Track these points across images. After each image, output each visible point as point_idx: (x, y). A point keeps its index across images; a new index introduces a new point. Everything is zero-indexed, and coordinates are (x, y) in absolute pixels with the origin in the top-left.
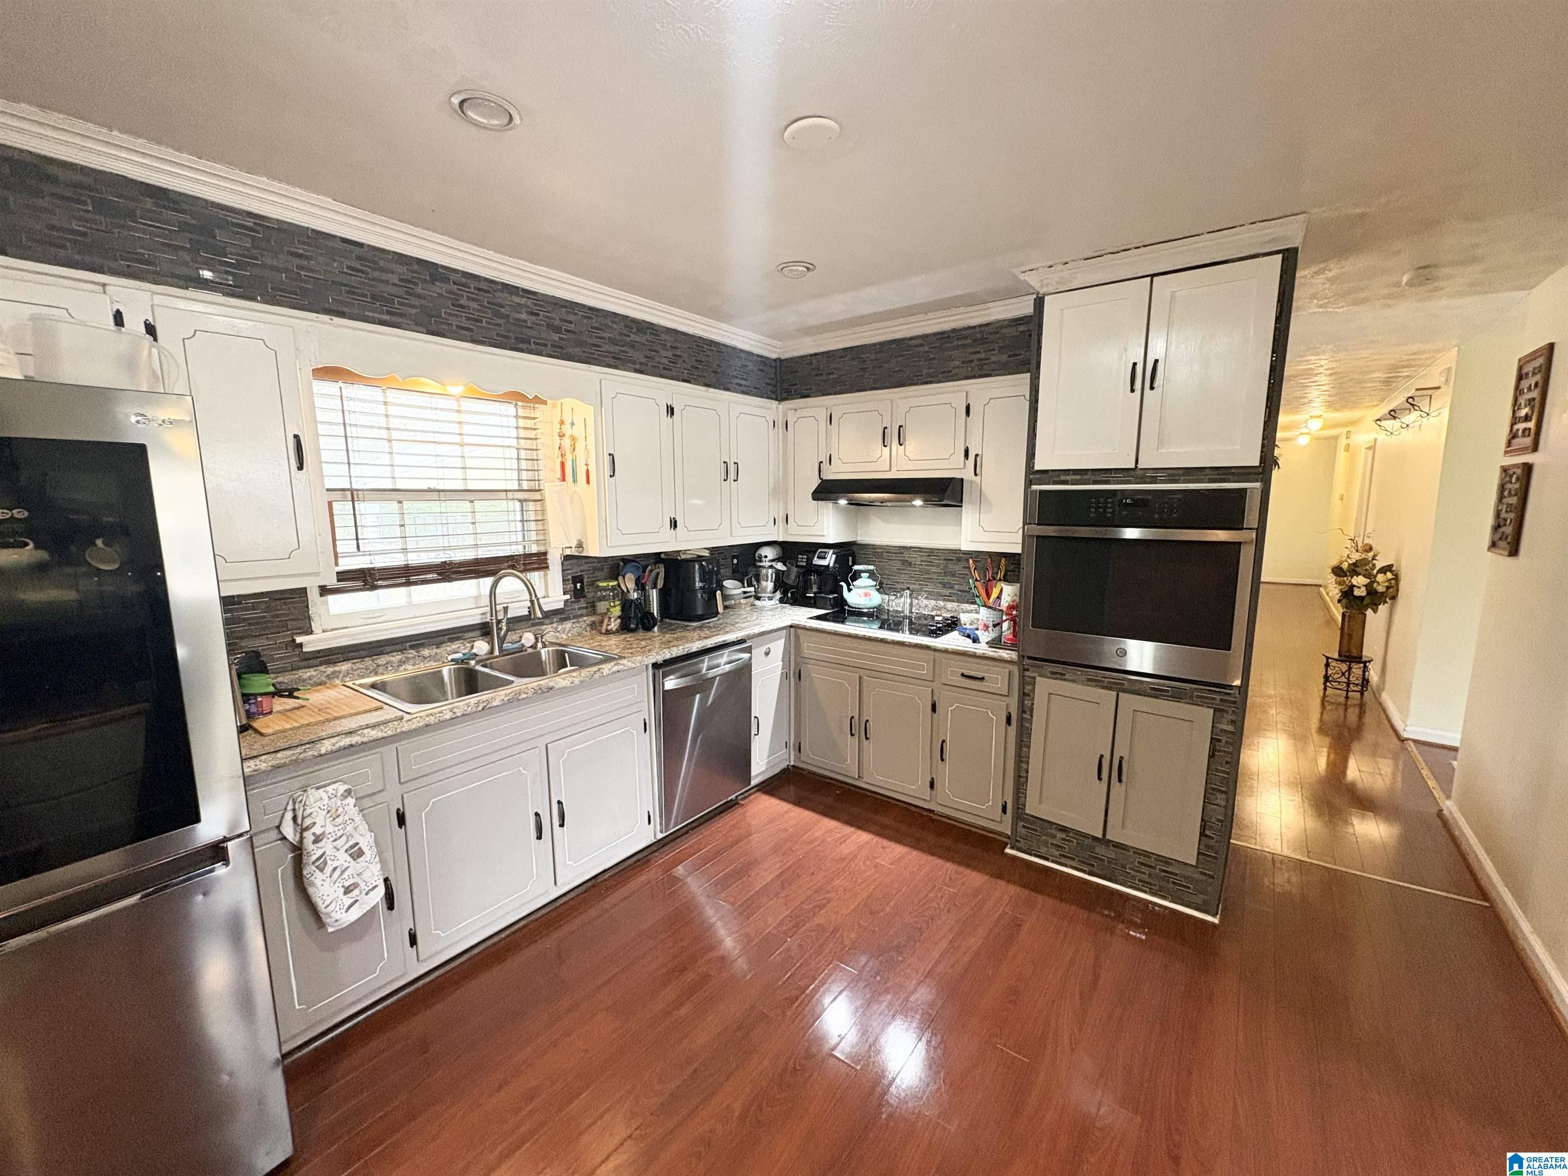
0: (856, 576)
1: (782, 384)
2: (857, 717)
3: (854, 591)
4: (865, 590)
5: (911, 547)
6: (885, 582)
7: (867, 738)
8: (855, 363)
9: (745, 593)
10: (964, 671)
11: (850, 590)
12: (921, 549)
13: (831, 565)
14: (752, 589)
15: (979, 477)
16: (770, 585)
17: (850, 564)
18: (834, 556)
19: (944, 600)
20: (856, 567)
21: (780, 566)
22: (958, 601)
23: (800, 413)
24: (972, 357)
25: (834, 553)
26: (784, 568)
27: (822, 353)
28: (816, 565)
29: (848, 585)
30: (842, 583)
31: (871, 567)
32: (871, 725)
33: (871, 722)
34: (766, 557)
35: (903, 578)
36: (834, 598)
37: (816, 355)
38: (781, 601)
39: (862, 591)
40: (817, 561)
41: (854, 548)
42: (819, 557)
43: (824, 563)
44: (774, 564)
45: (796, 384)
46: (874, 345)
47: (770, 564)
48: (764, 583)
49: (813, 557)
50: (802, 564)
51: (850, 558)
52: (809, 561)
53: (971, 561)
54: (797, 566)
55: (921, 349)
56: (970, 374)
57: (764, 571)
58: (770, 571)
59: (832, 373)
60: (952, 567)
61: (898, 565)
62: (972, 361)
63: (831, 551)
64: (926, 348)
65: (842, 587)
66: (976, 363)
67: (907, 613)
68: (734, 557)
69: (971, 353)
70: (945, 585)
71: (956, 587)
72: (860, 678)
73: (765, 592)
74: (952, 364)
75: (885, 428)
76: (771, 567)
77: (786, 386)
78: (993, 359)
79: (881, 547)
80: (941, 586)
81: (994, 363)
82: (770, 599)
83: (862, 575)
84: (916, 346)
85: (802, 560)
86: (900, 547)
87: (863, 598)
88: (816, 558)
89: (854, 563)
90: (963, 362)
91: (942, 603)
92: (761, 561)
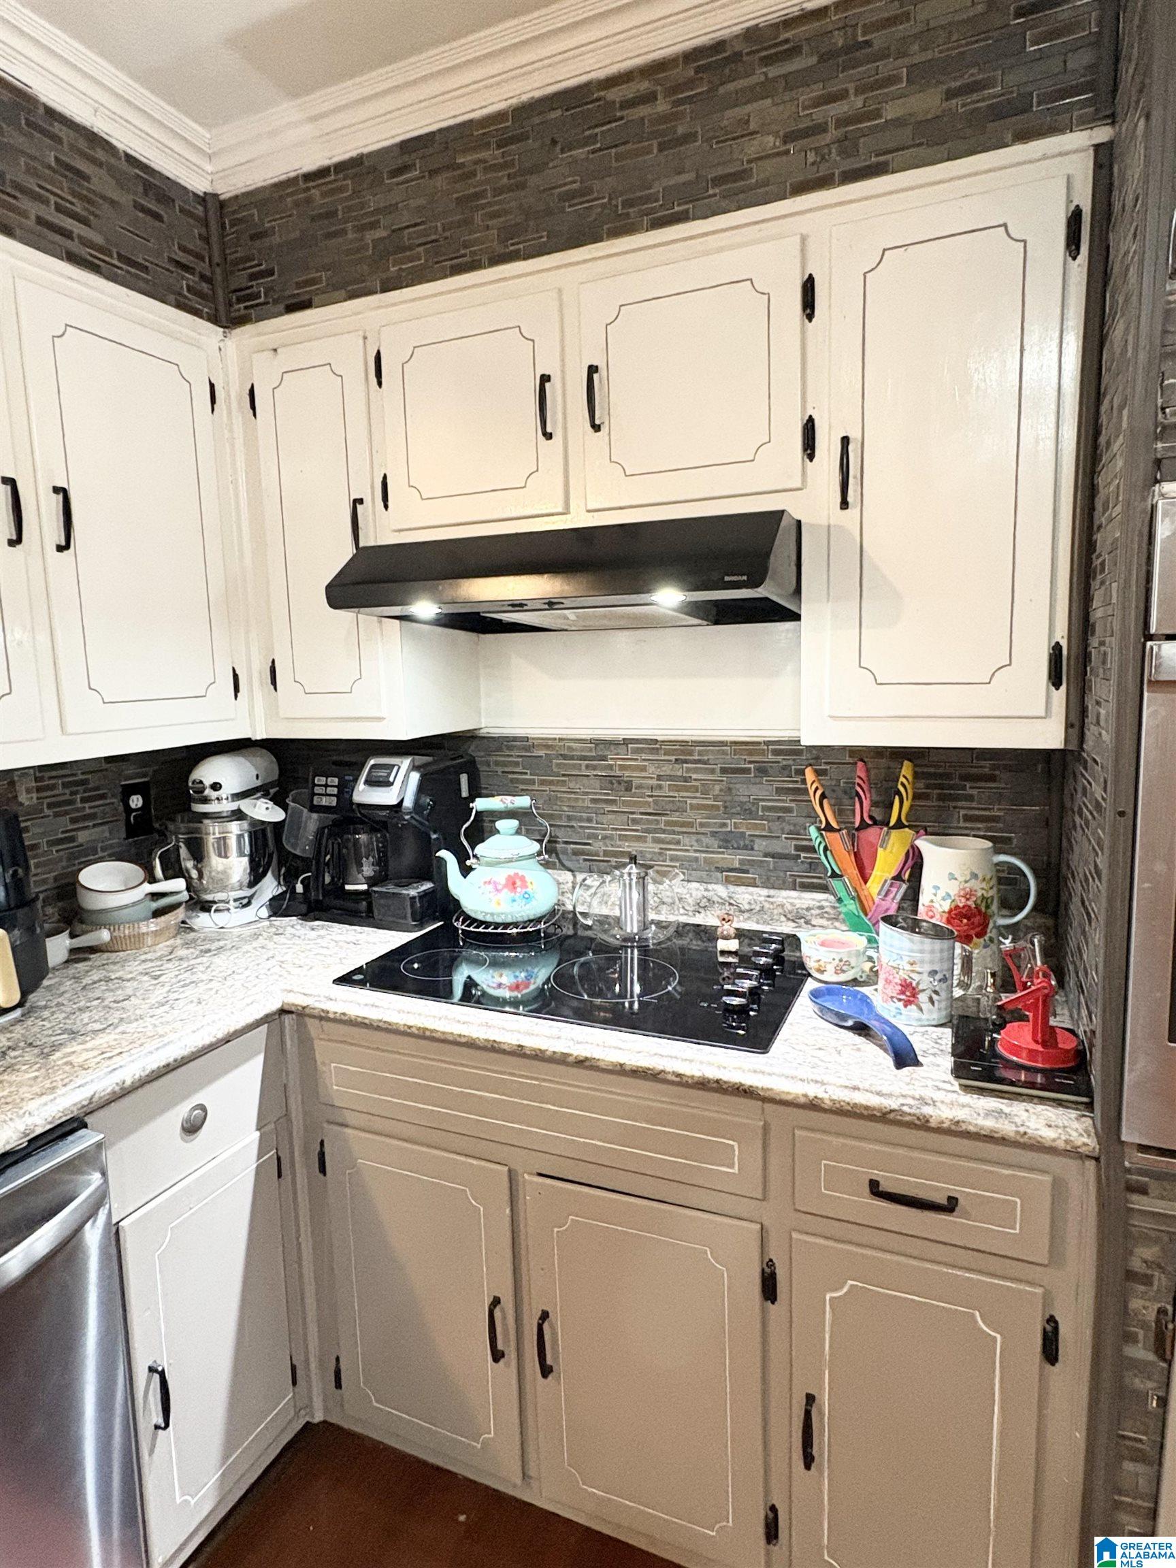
0: (481, 829)
1: (226, 276)
2: (508, 1302)
3: (480, 874)
4: (509, 871)
5: (627, 741)
6: (562, 835)
7: (546, 1371)
8: (440, 181)
9: (155, 896)
10: (877, 1174)
11: (466, 871)
12: (652, 746)
13: (408, 803)
14: (179, 884)
15: (853, 512)
16: (236, 866)
17: (465, 794)
18: (415, 777)
19: (728, 881)
20: (480, 804)
21: (265, 811)
22: (768, 884)
23: (287, 359)
24: (819, 114)
25: (415, 768)
26: (277, 815)
27: (340, 167)
28: (361, 806)
29: (462, 857)
30: (444, 854)
31: (523, 802)
32: (558, 1329)
33: (556, 1318)
34: (216, 786)
35: (609, 824)
36: (424, 895)
37: (323, 172)
38: (278, 908)
39: (501, 875)
40: (364, 794)
41: (472, 750)
42: (370, 782)
43: (385, 797)
44: (245, 805)
45: (271, 273)
46: (500, 116)
47: (233, 806)
48: (216, 863)
49: (356, 780)
50: (325, 801)
51: (464, 778)
52: (345, 789)
53: (810, 775)
54: (314, 809)
55: (643, 111)
56: (812, 174)
57: (213, 831)
58: (235, 828)
59: (374, 225)
60: (748, 791)
61: (593, 787)
62: (821, 129)
63: (406, 763)
64: (662, 106)
65: (442, 861)
66: (833, 133)
67: (632, 927)
68: (128, 791)
69: (819, 102)
70: (727, 841)
71: (760, 845)
72: (512, 1176)
73: (223, 889)
74: (752, 148)
75: (545, 379)
76: (238, 815)
77: (240, 280)
78: (891, 111)
79: (546, 743)
80: (715, 843)
81: (898, 123)
82: (246, 903)
83: (500, 824)
84: (628, 104)
85: (326, 791)
86: (598, 743)
87: (506, 894)
88: (361, 786)
89: (475, 793)
90: (788, 138)
91: (720, 890)
92: (206, 800)
